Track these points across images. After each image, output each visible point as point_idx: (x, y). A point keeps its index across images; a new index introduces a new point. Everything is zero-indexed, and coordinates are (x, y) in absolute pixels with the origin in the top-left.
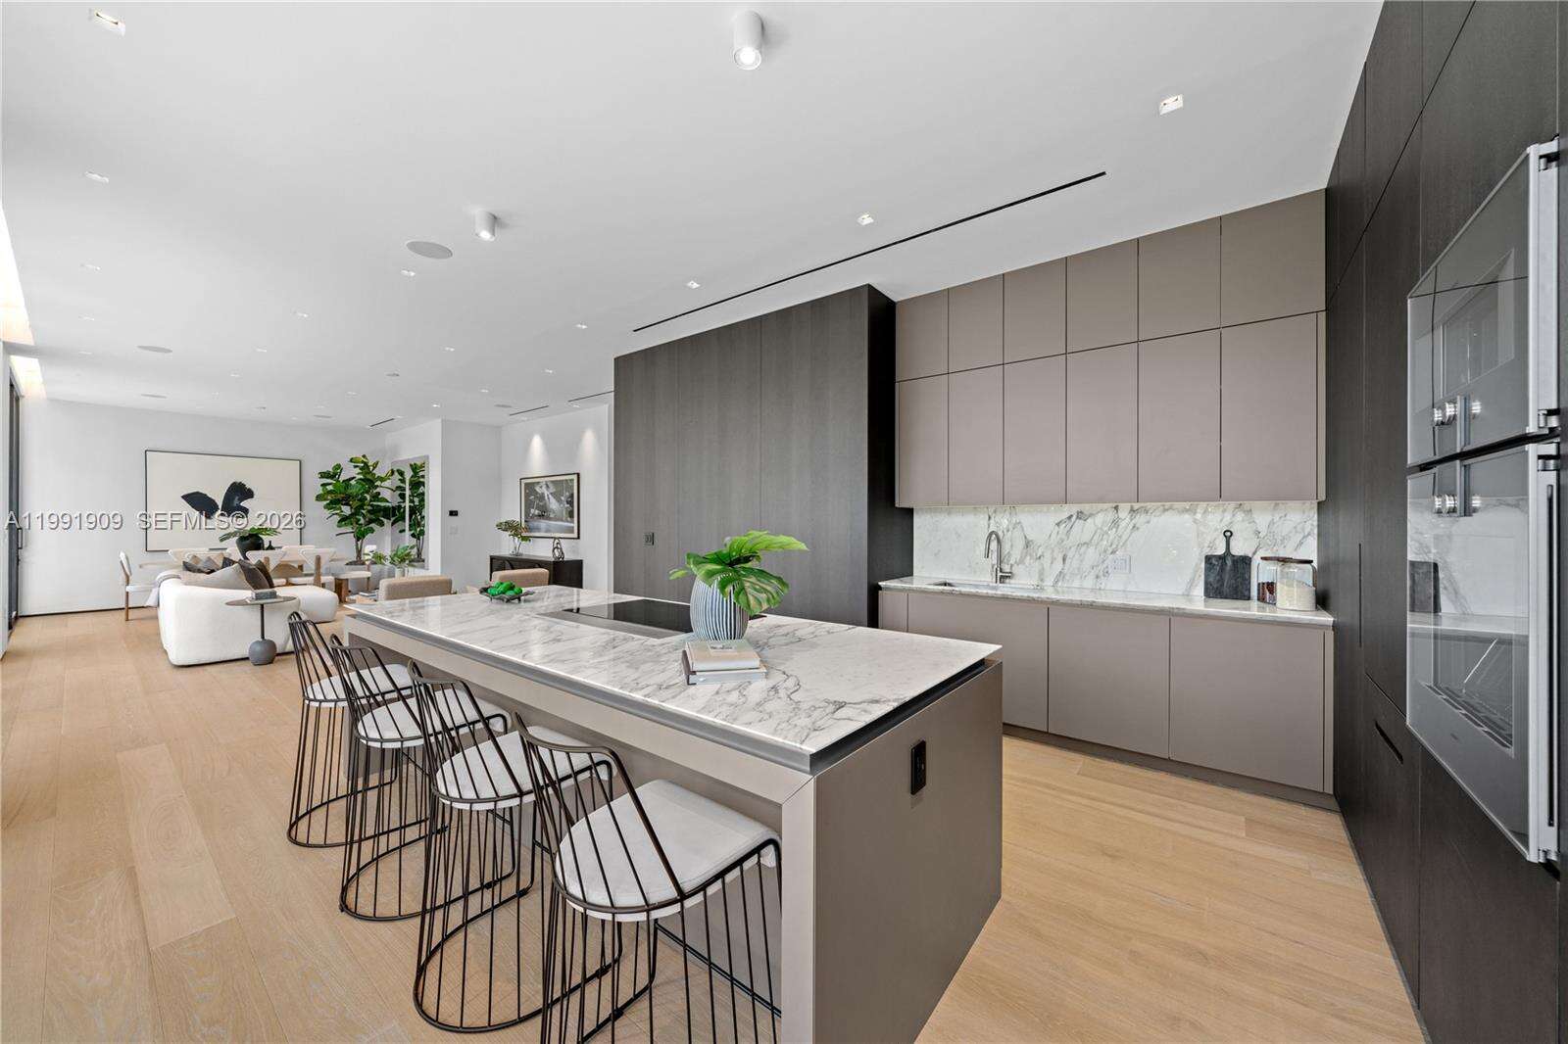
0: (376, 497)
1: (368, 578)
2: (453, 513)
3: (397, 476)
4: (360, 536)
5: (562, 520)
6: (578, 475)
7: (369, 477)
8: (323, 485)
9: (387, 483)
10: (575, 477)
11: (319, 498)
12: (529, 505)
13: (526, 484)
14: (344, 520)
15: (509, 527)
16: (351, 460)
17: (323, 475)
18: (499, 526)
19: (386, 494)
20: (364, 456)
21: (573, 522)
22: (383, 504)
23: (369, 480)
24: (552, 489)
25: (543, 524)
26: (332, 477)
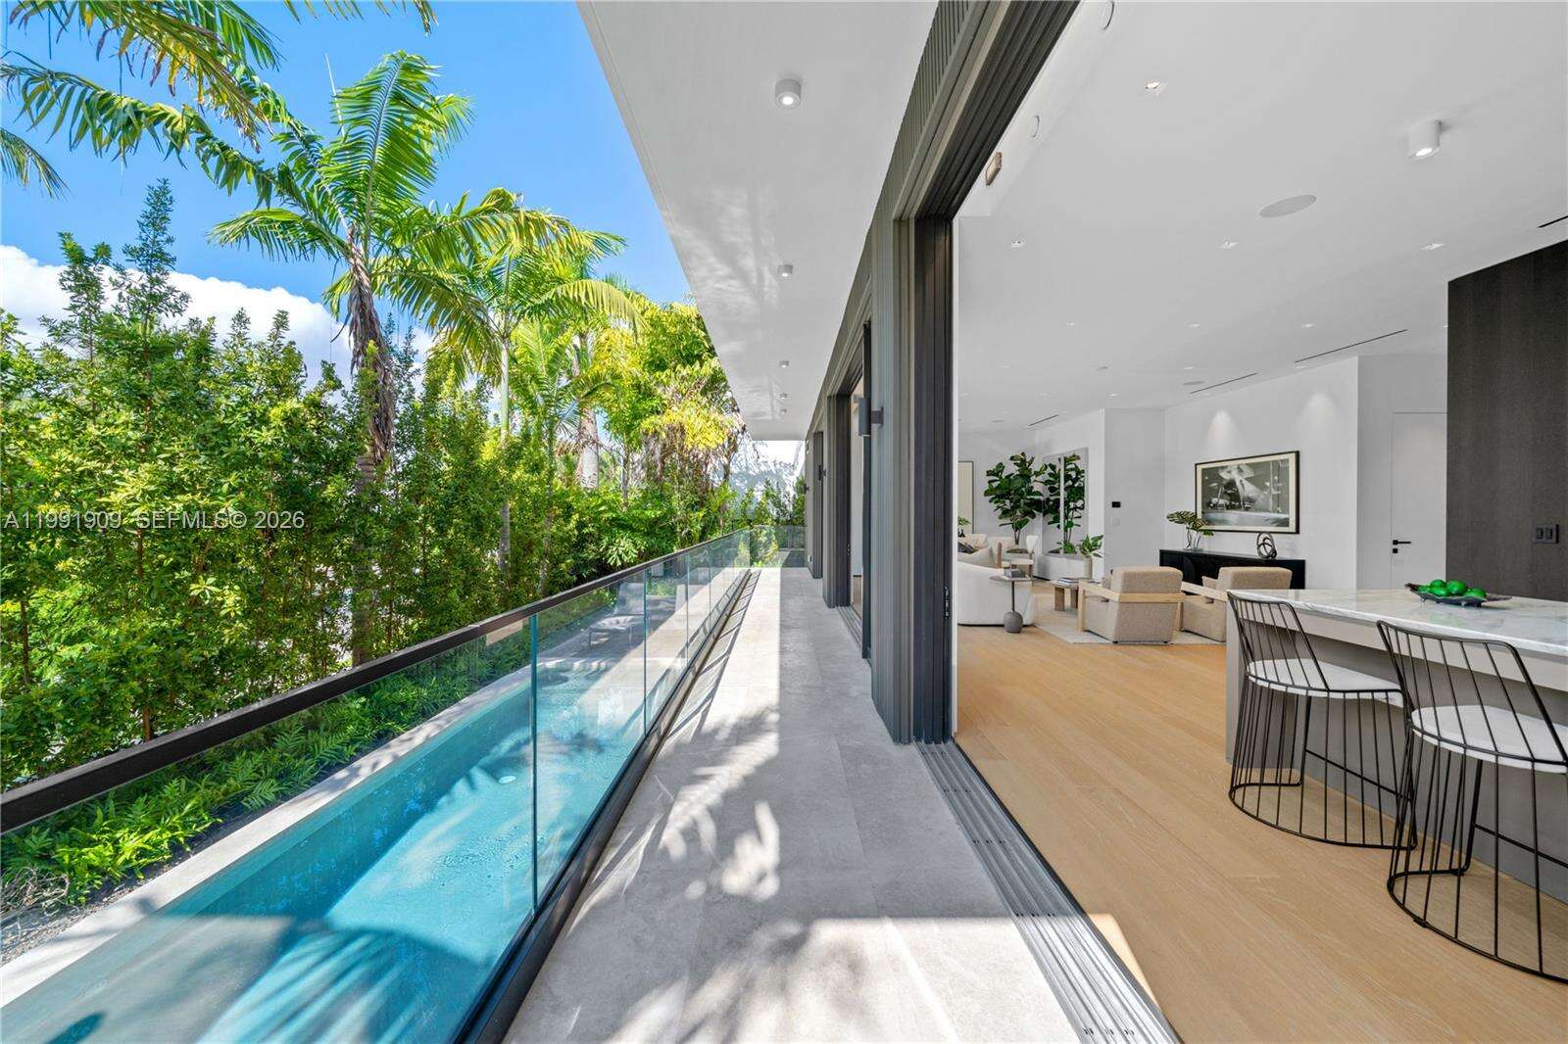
0: (1030, 491)
1: (1031, 566)
2: (1116, 505)
3: (1049, 470)
4: (1018, 527)
5: (1267, 511)
6: (1298, 454)
7: (1026, 472)
8: (990, 482)
9: (1040, 478)
10: (1292, 458)
11: (987, 493)
12: (1208, 493)
13: (1203, 470)
14: (1005, 513)
15: (1181, 518)
16: (1012, 458)
17: (989, 473)
18: (1171, 517)
19: (1037, 487)
20: (1023, 454)
21: (1286, 511)
22: (1036, 497)
23: (1025, 475)
24: (1248, 473)
25: (1233, 516)
26: (997, 475)
